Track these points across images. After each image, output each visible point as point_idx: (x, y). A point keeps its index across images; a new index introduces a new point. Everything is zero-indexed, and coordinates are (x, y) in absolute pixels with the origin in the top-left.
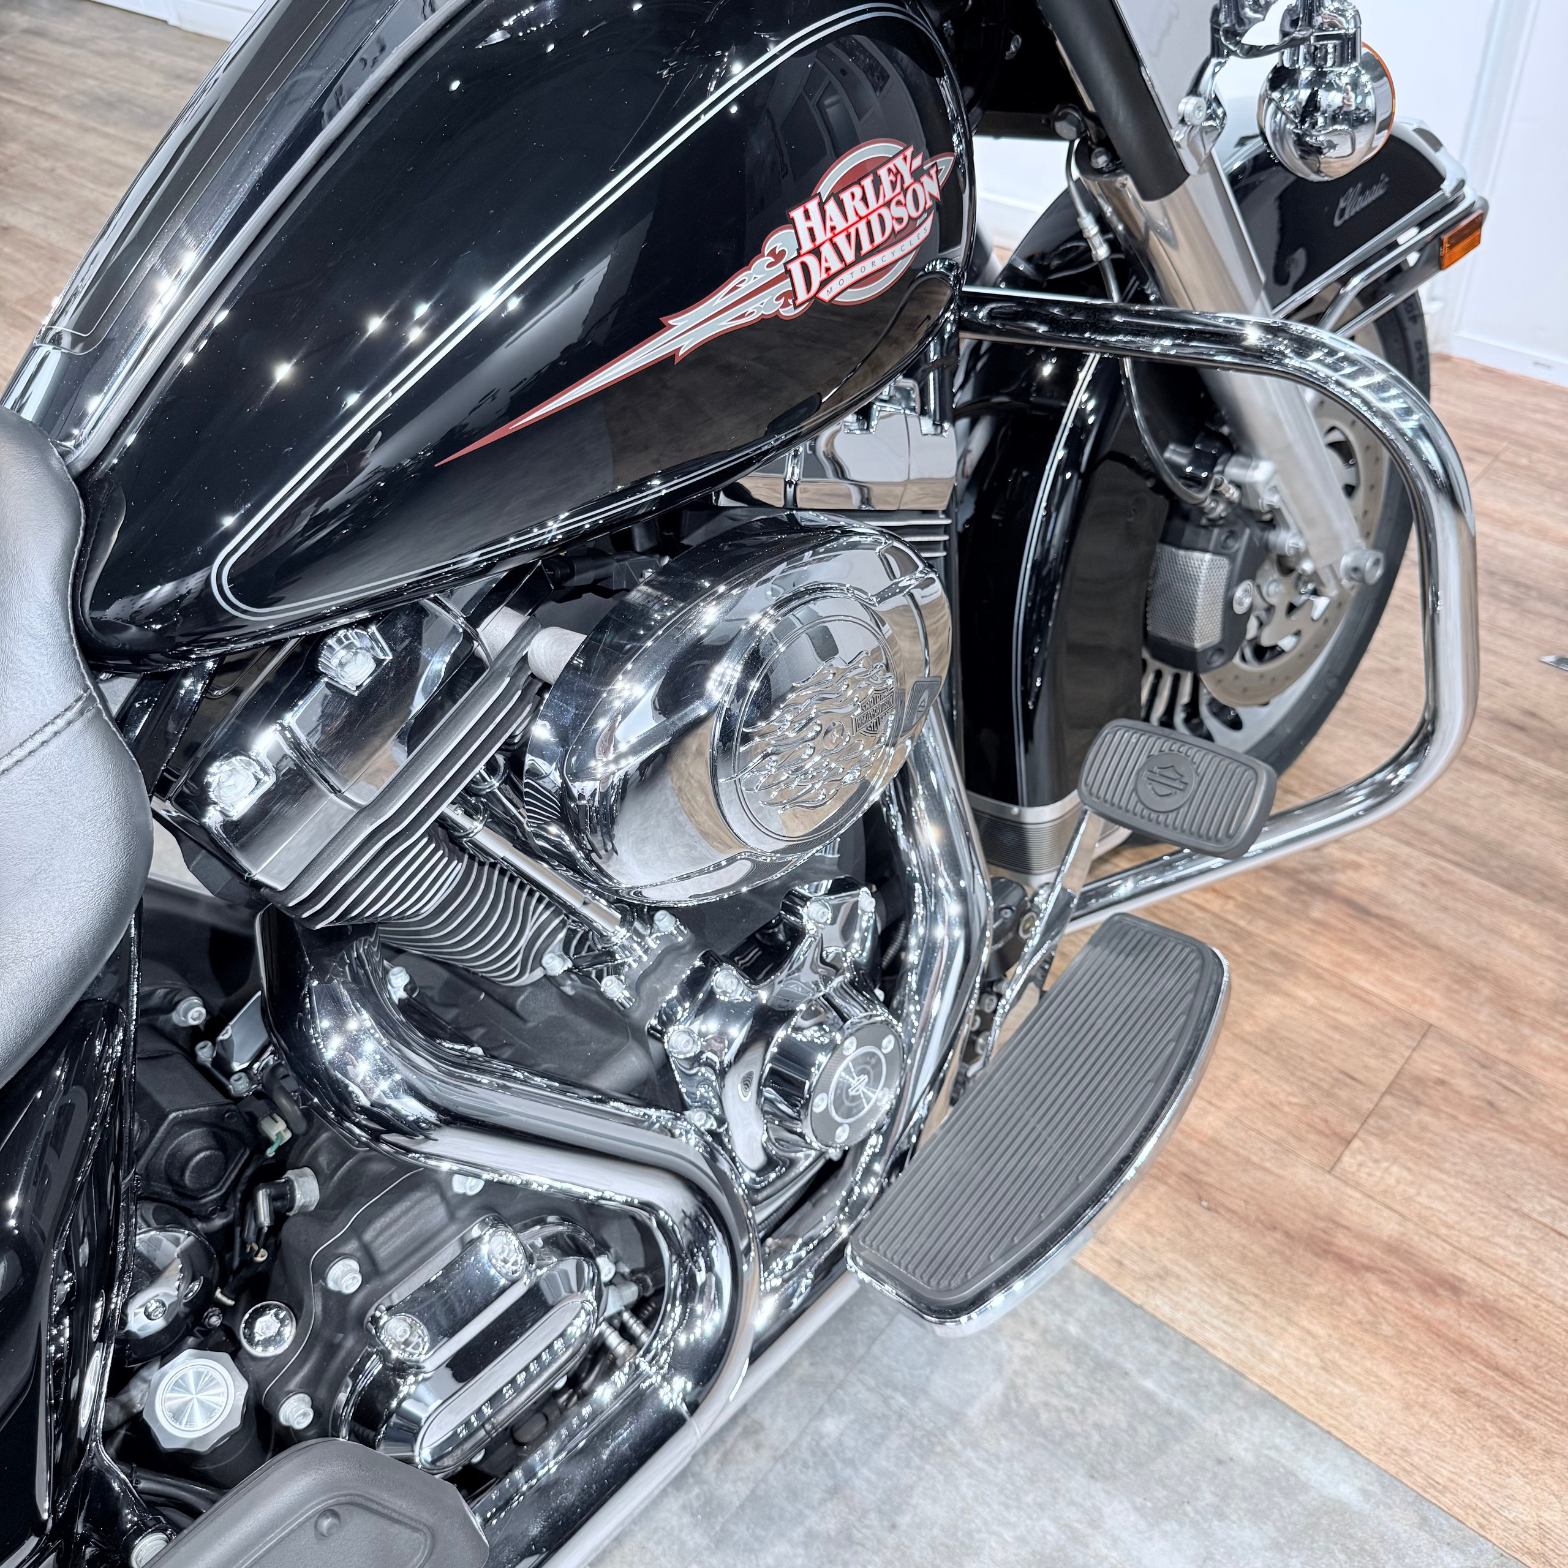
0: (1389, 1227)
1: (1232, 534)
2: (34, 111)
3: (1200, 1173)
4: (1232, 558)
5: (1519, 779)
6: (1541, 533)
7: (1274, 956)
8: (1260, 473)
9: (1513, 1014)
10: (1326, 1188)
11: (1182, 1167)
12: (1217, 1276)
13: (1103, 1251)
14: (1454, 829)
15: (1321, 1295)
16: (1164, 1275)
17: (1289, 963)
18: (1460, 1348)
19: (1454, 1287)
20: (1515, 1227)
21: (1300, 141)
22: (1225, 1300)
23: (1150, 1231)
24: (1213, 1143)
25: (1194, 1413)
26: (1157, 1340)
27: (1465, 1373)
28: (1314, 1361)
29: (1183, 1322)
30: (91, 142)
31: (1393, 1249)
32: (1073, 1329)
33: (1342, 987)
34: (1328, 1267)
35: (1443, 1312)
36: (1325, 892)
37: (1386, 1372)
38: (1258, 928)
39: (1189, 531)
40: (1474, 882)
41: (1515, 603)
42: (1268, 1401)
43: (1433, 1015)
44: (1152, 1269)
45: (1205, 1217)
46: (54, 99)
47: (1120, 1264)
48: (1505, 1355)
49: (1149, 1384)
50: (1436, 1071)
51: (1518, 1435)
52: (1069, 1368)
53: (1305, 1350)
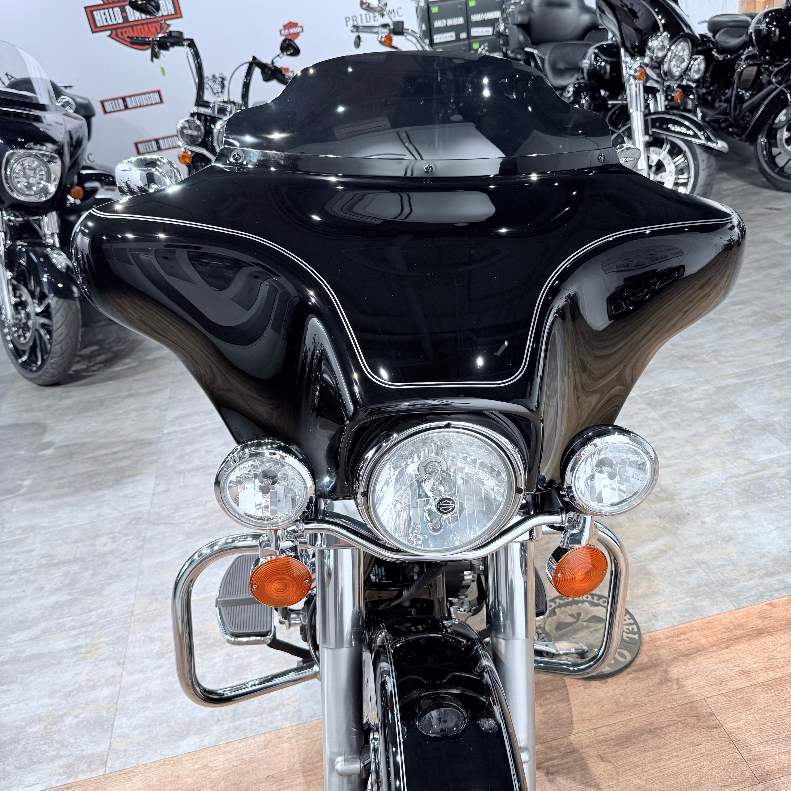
3: (279, 785)
11: (285, 781)
13: (286, 736)
15: (219, 783)
16: (266, 746)
22: (244, 757)
23: (279, 754)
25: (232, 724)
26: (255, 730)
28: (209, 765)
32: (277, 712)
37: (189, 781)
44: (270, 744)
45: (268, 773)
47: (279, 738)
49: (248, 720)
52: (270, 705)
53: (215, 765)
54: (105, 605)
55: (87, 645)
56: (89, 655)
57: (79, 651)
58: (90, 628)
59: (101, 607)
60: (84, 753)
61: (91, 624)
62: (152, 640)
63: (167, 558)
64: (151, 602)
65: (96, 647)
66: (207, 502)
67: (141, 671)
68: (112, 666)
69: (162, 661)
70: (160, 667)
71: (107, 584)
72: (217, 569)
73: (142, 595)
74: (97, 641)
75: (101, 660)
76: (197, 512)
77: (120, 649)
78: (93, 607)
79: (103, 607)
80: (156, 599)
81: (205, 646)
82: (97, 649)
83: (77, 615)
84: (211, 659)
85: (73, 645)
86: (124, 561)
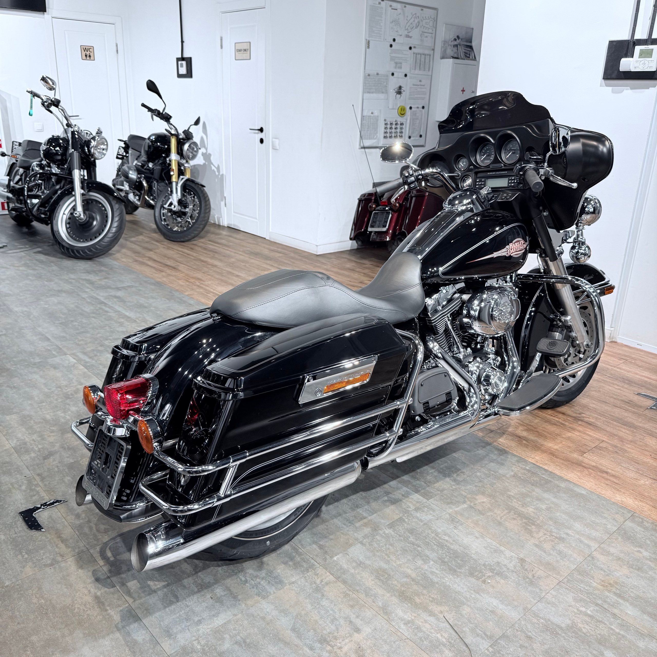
0: (594, 464)
1: (563, 330)
2: (235, 253)
4: (563, 335)
5: (627, 410)
6: (637, 374)
7: (570, 428)
8: (569, 318)
9: (622, 441)
10: (581, 458)
12: (557, 465)
14: (612, 416)
15: (579, 470)
17: (574, 429)
18: (607, 479)
19: (607, 473)
20: (620, 467)
21: (576, 257)
22: (559, 468)
24: (556, 450)
25: (553, 480)
26: (545, 471)
27: (608, 482)
28: (577, 477)
29: (550, 470)
30: (253, 261)
31: (593, 466)
33: (585, 433)
34: (581, 467)
35: (605, 475)
36: (582, 421)
37: (592, 480)
38: (567, 424)
39: (554, 329)
40: (615, 423)
41: (628, 384)
42: (567, 480)
43: (604, 439)
45: (555, 458)
46: (240, 251)
48: (617, 482)
49: (544, 476)
50: (605, 446)
51: (618, 490)
53: (575, 476)
54: (576, 610)
55: (609, 591)
56: (612, 582)
57: (618, 592)
58: (600, 602)
59: (581, 612)
60: (643, 530)
61: (597, 605)
62: (560, 553)
63: (495, 602)
64: (539, 578)
65: (603, 583)
66: (407, 623)
67: (581, 542)
68: (598, 561)
69: (564, 536)
70: (567, 534)
71: (561, 628)
72: (473, 555)
73: (541, 590)
74: (600, 587)
75: (605, 571)
76: (426, 621)
77: (585, 566)
78: (587, 619)
79: (578, 610)
80: (534, 576)
81: (531, 521)
82: (603, 581)
83: (605, 624)
84: (534, 513)
85: (621, 601)
86: (530, 638)
